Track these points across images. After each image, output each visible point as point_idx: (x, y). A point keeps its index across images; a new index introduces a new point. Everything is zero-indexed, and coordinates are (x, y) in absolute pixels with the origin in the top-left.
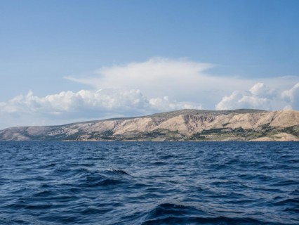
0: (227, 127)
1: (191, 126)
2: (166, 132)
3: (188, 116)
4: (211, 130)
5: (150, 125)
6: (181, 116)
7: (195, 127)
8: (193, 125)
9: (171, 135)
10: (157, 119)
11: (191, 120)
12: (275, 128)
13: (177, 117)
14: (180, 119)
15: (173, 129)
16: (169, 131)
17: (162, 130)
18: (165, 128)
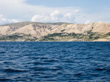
0: (64, 32)
1: (38, 32)
2: (22, 35)
3: (35, 25)
4: (54, 34)
5: (9, 30)
6: (30, 25)
7: (40, 32)
8: (39, 31)
9: (27, 37)
10: (13, 27)
11: (37, 28)
12: (96, 33)
13: (28, 26)
14: (30, 27)
15: (27, 33)
16: (25, 35)
17: (19, 34)
18: (21, 32)
